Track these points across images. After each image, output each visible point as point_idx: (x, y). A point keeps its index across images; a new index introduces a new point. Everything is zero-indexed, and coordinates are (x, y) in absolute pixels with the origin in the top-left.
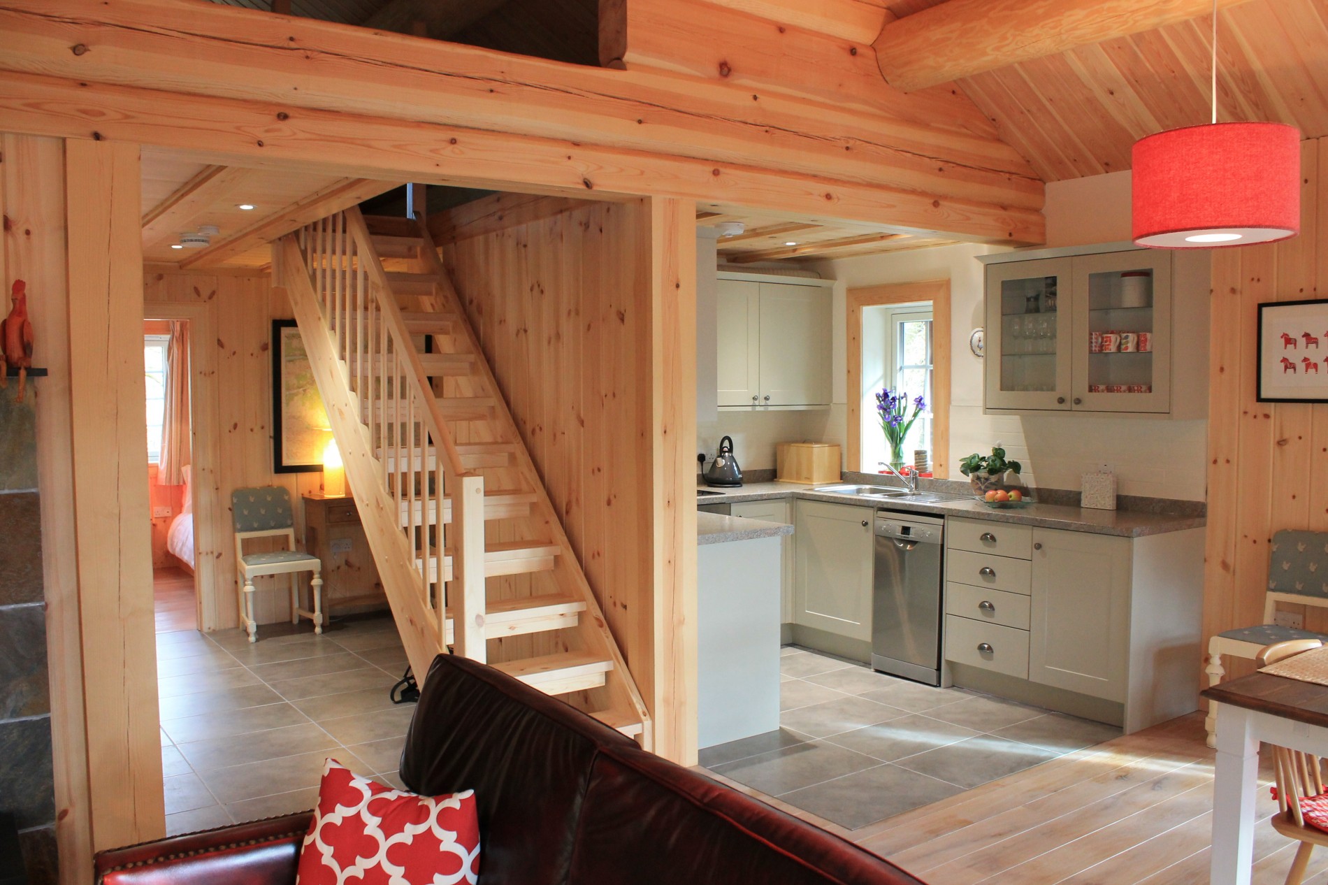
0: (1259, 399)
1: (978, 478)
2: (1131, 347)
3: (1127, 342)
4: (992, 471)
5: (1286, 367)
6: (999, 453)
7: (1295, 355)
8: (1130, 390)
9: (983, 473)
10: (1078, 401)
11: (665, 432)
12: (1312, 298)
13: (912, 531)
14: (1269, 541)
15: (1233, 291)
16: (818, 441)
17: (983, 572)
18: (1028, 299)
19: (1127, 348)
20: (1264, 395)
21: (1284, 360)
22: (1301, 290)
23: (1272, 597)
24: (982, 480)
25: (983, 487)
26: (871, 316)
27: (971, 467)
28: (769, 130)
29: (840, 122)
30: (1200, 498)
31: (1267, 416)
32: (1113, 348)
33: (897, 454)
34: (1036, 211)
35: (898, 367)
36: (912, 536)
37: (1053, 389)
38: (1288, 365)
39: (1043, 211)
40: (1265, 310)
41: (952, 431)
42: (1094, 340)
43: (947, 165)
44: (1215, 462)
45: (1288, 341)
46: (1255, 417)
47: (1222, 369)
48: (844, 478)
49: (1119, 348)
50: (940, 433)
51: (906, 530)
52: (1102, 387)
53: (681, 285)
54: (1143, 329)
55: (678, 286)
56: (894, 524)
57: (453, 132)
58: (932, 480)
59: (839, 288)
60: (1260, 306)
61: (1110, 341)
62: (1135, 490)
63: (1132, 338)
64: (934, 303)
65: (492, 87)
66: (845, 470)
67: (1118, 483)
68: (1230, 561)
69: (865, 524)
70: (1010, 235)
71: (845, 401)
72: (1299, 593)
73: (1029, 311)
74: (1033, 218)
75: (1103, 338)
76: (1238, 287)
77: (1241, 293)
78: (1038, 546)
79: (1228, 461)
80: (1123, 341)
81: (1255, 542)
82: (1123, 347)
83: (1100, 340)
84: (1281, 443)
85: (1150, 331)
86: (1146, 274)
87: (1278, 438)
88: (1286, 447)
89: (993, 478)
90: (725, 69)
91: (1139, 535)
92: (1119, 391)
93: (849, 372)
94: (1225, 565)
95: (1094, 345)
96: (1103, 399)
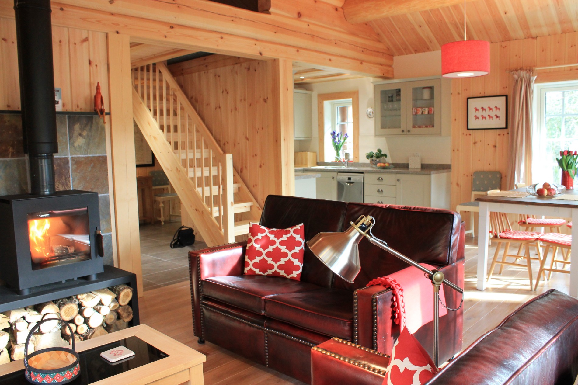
0: (468, 129)
1: (373, 160)
2: (426, 113)
3: (425, 111)
4: (378, 157)
5: (476, 118)
6: (380, 151)
7: (479, 114)
8: (426, 127)
9: (374, 158)
10: (409, 131)
11: (285, 140)
12: (483, 96)
13: (352, 179)
14: (472, 175)
15: (459, 94)
16: (308, 151)
17: (378, 191)
18: (389, 97)
19: (425, 113)
20: (469, 127)
21: (476, 116)
22: (480, 93)
23: (474, 193)
24: (374, 161)
25: (374, 163)
26: (327, 105)
27: (370, 156)
28: (313, 36)
29: (333, 34)
30: (449, 163)
31: (470, 135)
32: (420, 113)
33: (338, 155)
34: (390, 66)
35: (337, 123)
36: (352, 181)
37: (400, 127)
38: (477, 118)
39: (393, 66)
40: (469, 100)
41: (360, 144)
42: (414, 111)
43: (365, 50)
44: (454, 150)
45: (477, 110)
46: (466, 135)
47: (455, 120)
48: (318, 164)
49: (422, 113)
50: (356, 147)
51: (349, 179)
52: (416, 126)
53: (289, 89)
54: (431, 106)
55: (287, 90)
56: (344, 177)
57: (222, 34)
58: (353, 163)
59: (315, 94)
60: (468, 99)
61: (419, 111)
62: (427, 162)
63: (427, 110)
64: (353, 99)
65: (233, 19)
66: (318, 161)
67: (422, 160)
68: (459, 183)
69: (333, 178)
70: (383, 74)
71: (317, 136)
72: (482, 191)
73: (389, 101)
74: (390, 69)
75: (417, 110)
76: (460, 92)
77: (461, 94)
78: (398, 180)
79: (458, 150)
80: (424, 111)
81: (467, 176)
82: (424, 113)
83: (416, 110)
84: (475, 143)
85: (433, 107)
86: (431, 88)
87: (474, 142)
88: (476, 144)
89: (378, 160)
90: (299, 15)
91: (433, 174)
92: (422, 127)
93: (319, 125)
94: (458, 185)
95: (414, 112)
96: (417, 130)
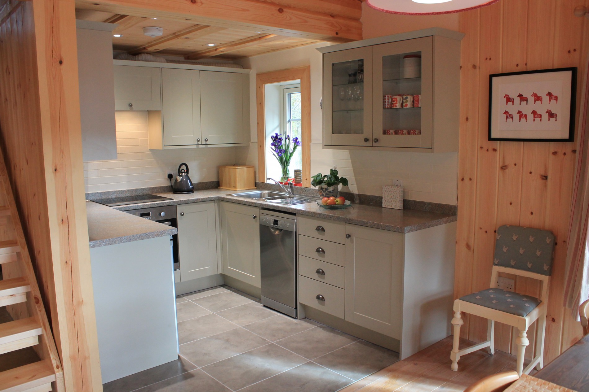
0: (490, 139)
1: (322, 189)
2: (409, 105)
3: (407, 101)
4: (329, 184)
5: (507, 118)
6: (334, 173)
7: (513, 109)
8: (409, 133)
9: (324, 186)
10: (376, 140)
11: (56, 170)
12: (525, 70)
13: (279, 223)
14: (495, 232)
15: (474, 67)
16: (242, 164)
17: (318, 251)
18: (350, 75)
19: (407, 105)
20: (493, 136)
21: (506, 112)
22: (517, 65)
23: (496, 269)
24: (324, 189)
25: (324, 194)
26: (269, 90)
27: (318, 181)
30: (453, 202)
31: (495, 150)
32: (398, 106)
33: (285, 172)
34: (357, 20)
35: (287, 120)
36: (279, 226)
37: (362, 133)
38: (508, 115)
39: (361, 20)
40: (494, 79)
41: (312, 158)
42: (387, 101)
44: (463, 179)
45: (509, 99)
46: (487, 150)
47: (467, 119)
48: (257, 186)
49: (402, 105)
50: (306, 160)
51: (276, 222)
52: (392, 131)
53: (64, 62)
54: (416, 93)
55: (61, 63)
56: (269, 218)
58: (302, 188)
60: (491, 76)
61: (397, 101)
62: (414, 197)
63: (410, 98)
64: (301, 81)
66: (257, 181)
67: (405, 193)
68: (471, 243)
69: (255, 217)
70: (337, 34)
71: (256, 141)
72: (512, 267)
73: (350, 82)
74: (354, 24)
75: (392, 99)
76: (477, 64)
77: (479, 68)
78: (348, 236)
79: (470, 179)
80: (404, 101)
81: (486, 232)
82: (404, 104)
83: (390, 100)
84: (504, 168)
85: (420, 94)
86: (417, 56)
87: (501, 165)
88: (507, 171)
89: (331, 189)
92: (402, 133)
93: (258, 123)
94: (468, 246)
95: (387, 103)
96: (392, 139)
